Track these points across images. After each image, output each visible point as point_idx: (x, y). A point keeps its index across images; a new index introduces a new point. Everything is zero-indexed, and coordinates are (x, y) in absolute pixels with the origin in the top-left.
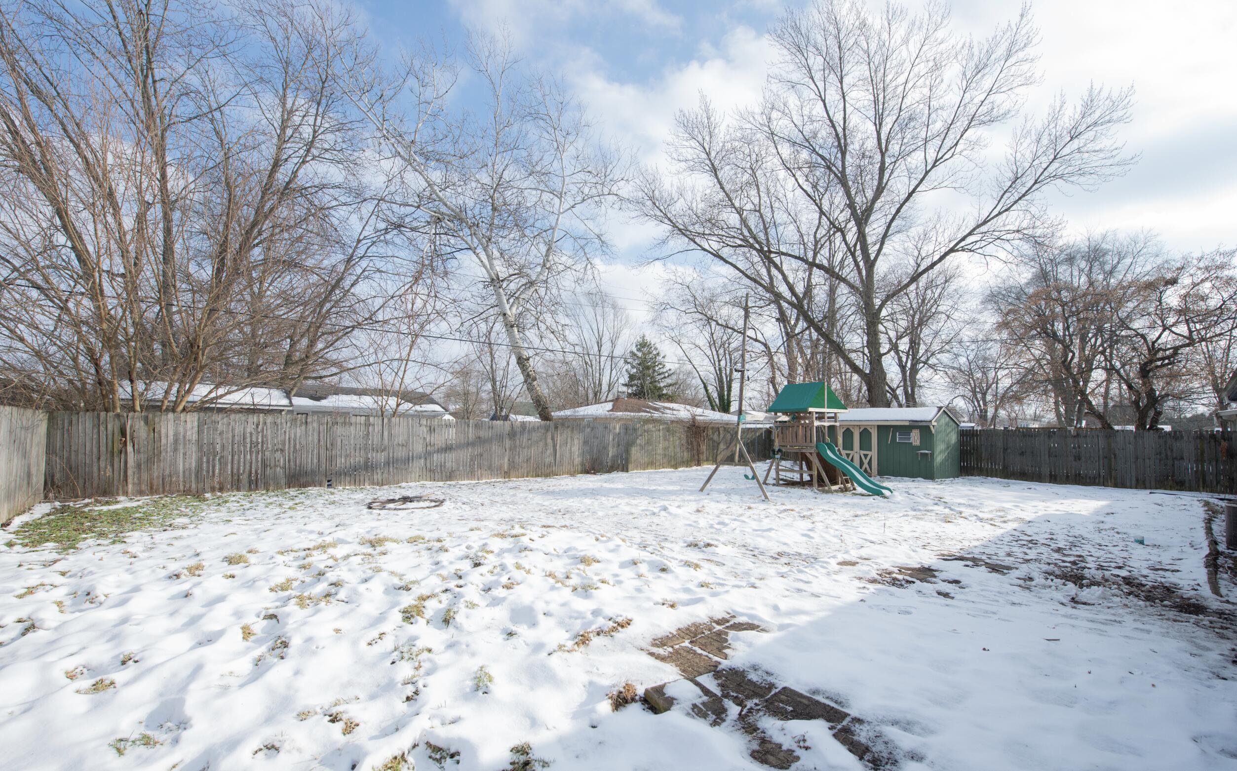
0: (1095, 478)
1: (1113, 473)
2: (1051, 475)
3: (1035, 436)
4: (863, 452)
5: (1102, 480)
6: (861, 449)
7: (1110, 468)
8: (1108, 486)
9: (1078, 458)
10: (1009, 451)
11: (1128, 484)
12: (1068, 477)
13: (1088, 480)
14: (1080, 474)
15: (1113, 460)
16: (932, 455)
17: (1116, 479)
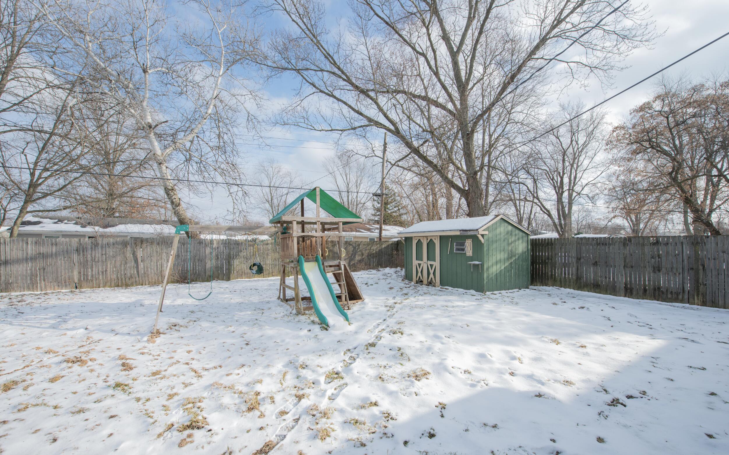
0: (678, 294)
1: (701, 287)
2: (626, 288)
3: (609, 244)
4: (430, 263)
5: (686, 297)
6: (428, 260)
7: (697, 281)
8: (694, 304)
9: (657, 269)
10: (582, 260)
11: (721, 303)
12: (645, 290)
13: (669, 296)
14: (659, 288)
15: (701, 272)
16: (482, 265)
17: (704, 295)
